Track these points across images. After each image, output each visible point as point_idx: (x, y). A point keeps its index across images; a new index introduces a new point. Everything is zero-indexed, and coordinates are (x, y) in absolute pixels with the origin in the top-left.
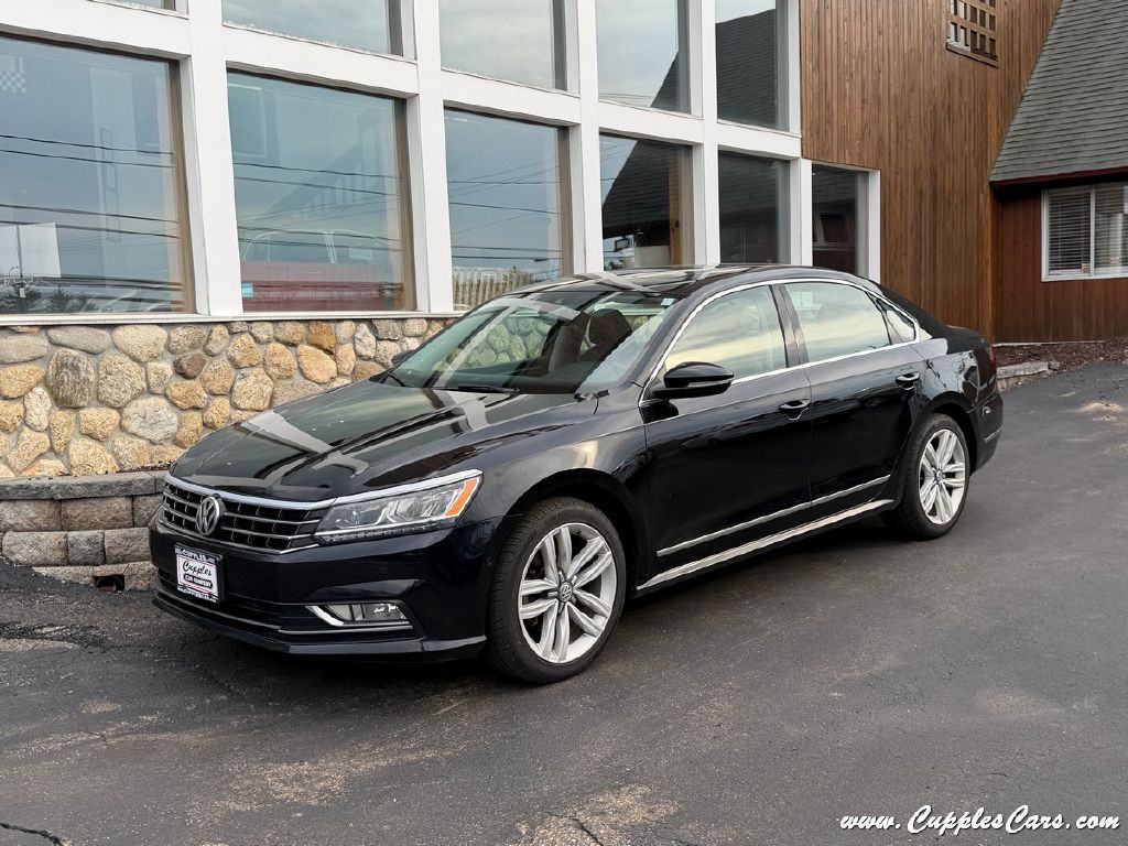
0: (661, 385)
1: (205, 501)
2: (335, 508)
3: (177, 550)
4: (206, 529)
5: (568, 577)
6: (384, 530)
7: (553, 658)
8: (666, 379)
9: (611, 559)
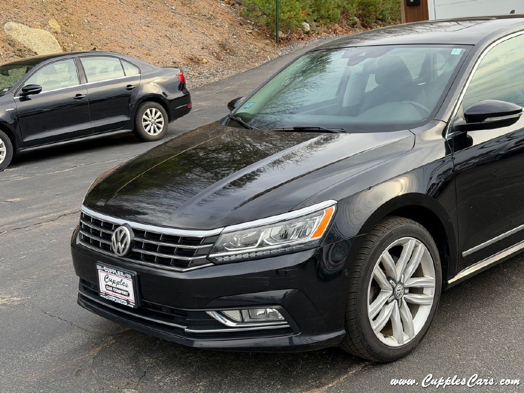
0: (461, 121)
1: (118, 229)
2: (224, 235)
3: (98, 267)
4: (121, 251)
6: (263, 251)
8: (466, 115)
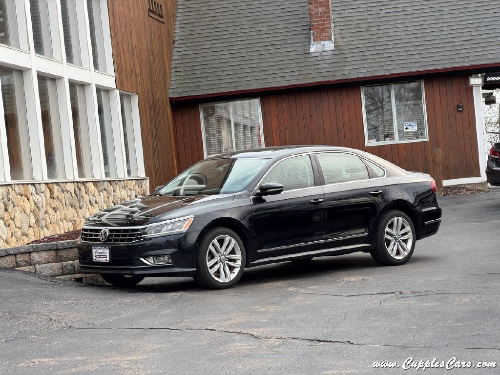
0: (259, 191)
1: (103, 231)
2: (148, 228)
3: (93, 248)
4: (104, 240)
5: (222, 254)
7: (227, 281)
9: (235, 241)
